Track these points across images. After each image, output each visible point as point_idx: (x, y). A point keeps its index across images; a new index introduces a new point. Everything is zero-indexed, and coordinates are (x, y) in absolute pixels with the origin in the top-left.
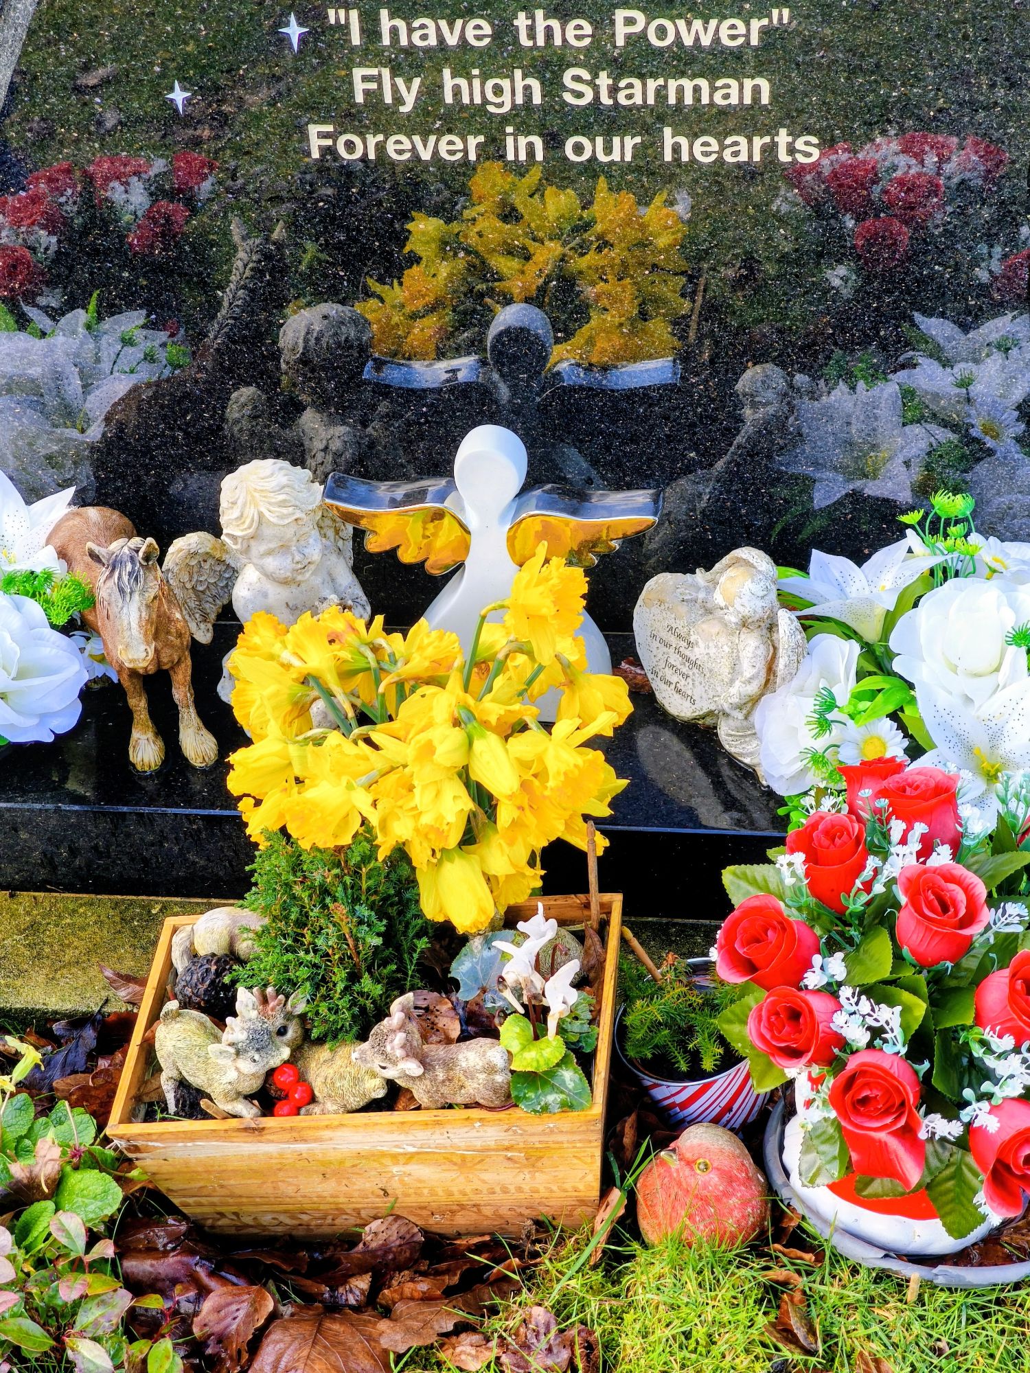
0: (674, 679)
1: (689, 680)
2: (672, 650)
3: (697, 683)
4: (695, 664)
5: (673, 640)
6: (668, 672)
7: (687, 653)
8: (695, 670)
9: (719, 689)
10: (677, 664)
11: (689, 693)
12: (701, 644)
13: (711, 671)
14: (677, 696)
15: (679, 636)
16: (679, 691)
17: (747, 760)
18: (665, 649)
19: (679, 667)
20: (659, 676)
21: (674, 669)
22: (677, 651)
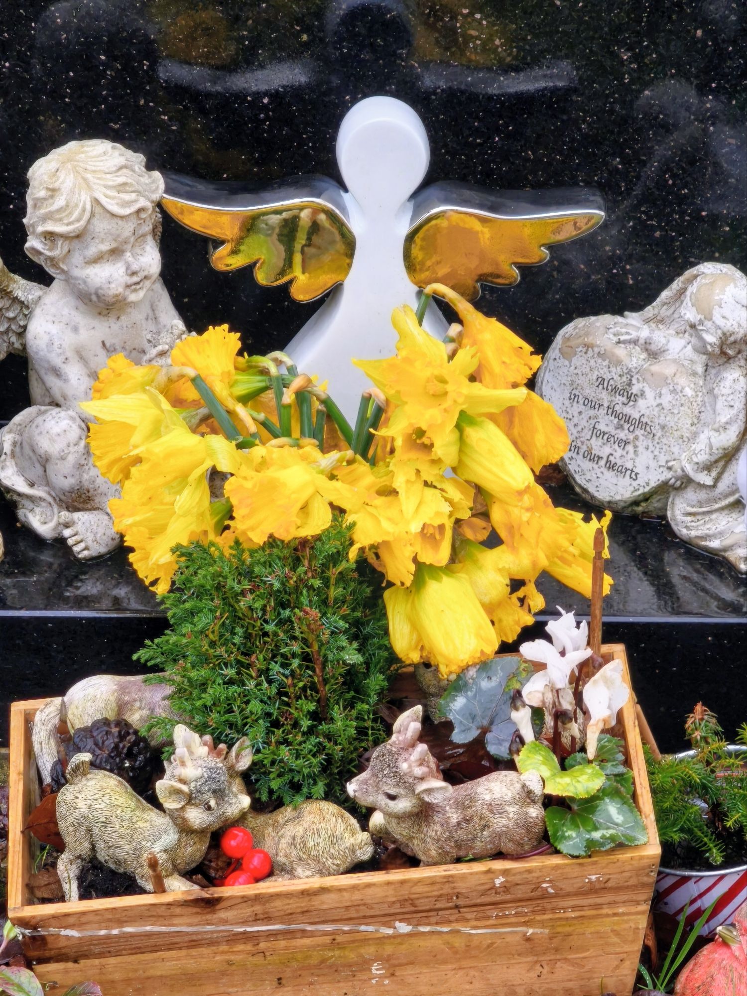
0: (605, 451)
1: (630, 448)
2: (602, 411)
3: (641, 449)
4: (640, 424)
5: (605, 397)
6: (596, 445)
7: (627, 410)
8: (639, 432)
9: (676, 449)
10: (611, 429)
11: (629, 465)
12: (650, 394)
13: (663, 427)
14: (609, 474)
15: (615, 390)
16: (611, 466)
17: (715, 544)
18: (592, 413)
19: (613, 432)
20: (581, 452)
21: (605, 437)
22: (610, 411)
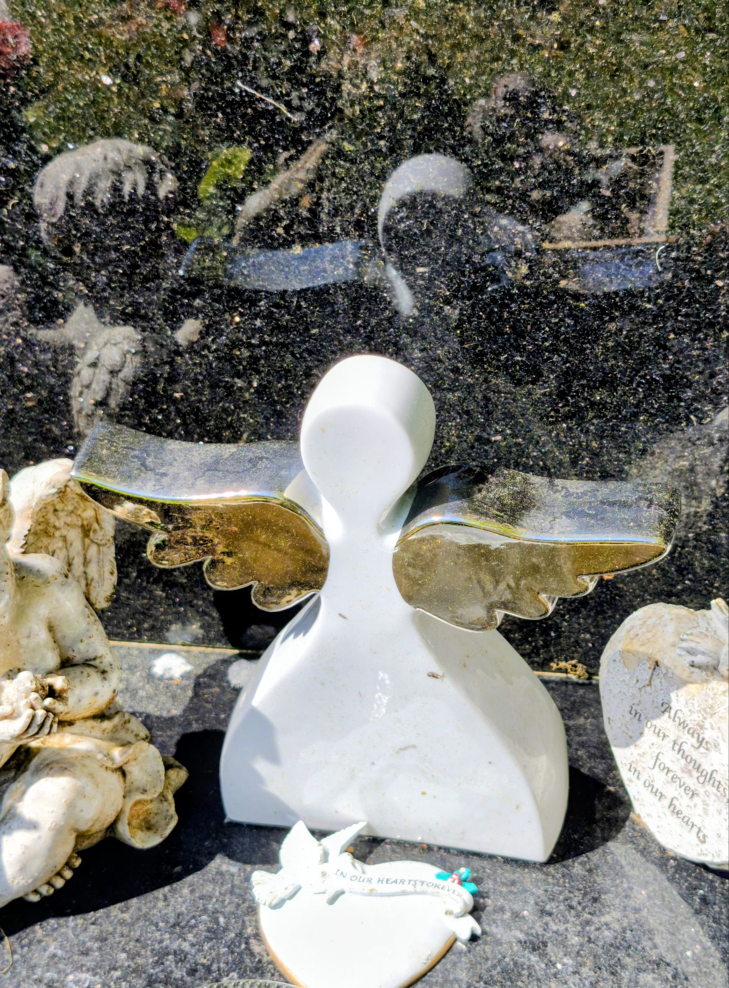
0: (671, 791)
1: (698, 801)
2: (667, 744)
3: (712, 809)
5: (671, 729)
6: (660, 779)
7: (695, 755)
8: (710, 789)
10: (676, 769)
11: (697, 821)
12: (724, 748)
15: (683, 724)
16: (677, 813)
18: (657, 740)
19: (680, 774)
20: (643, 778)
21: (671, 775)
22: (677, 747)
